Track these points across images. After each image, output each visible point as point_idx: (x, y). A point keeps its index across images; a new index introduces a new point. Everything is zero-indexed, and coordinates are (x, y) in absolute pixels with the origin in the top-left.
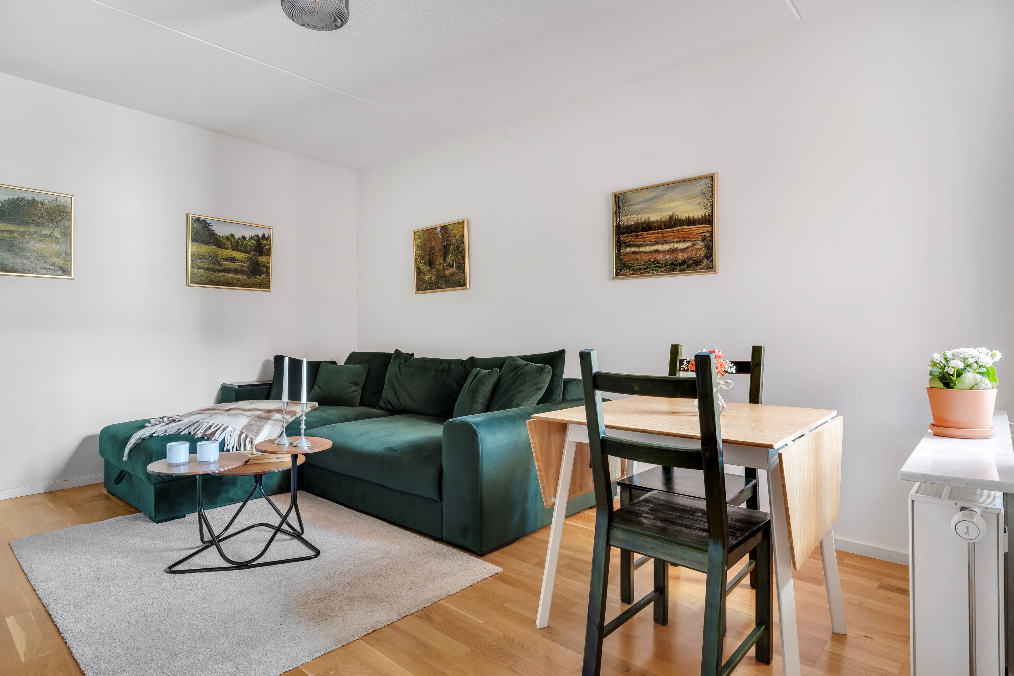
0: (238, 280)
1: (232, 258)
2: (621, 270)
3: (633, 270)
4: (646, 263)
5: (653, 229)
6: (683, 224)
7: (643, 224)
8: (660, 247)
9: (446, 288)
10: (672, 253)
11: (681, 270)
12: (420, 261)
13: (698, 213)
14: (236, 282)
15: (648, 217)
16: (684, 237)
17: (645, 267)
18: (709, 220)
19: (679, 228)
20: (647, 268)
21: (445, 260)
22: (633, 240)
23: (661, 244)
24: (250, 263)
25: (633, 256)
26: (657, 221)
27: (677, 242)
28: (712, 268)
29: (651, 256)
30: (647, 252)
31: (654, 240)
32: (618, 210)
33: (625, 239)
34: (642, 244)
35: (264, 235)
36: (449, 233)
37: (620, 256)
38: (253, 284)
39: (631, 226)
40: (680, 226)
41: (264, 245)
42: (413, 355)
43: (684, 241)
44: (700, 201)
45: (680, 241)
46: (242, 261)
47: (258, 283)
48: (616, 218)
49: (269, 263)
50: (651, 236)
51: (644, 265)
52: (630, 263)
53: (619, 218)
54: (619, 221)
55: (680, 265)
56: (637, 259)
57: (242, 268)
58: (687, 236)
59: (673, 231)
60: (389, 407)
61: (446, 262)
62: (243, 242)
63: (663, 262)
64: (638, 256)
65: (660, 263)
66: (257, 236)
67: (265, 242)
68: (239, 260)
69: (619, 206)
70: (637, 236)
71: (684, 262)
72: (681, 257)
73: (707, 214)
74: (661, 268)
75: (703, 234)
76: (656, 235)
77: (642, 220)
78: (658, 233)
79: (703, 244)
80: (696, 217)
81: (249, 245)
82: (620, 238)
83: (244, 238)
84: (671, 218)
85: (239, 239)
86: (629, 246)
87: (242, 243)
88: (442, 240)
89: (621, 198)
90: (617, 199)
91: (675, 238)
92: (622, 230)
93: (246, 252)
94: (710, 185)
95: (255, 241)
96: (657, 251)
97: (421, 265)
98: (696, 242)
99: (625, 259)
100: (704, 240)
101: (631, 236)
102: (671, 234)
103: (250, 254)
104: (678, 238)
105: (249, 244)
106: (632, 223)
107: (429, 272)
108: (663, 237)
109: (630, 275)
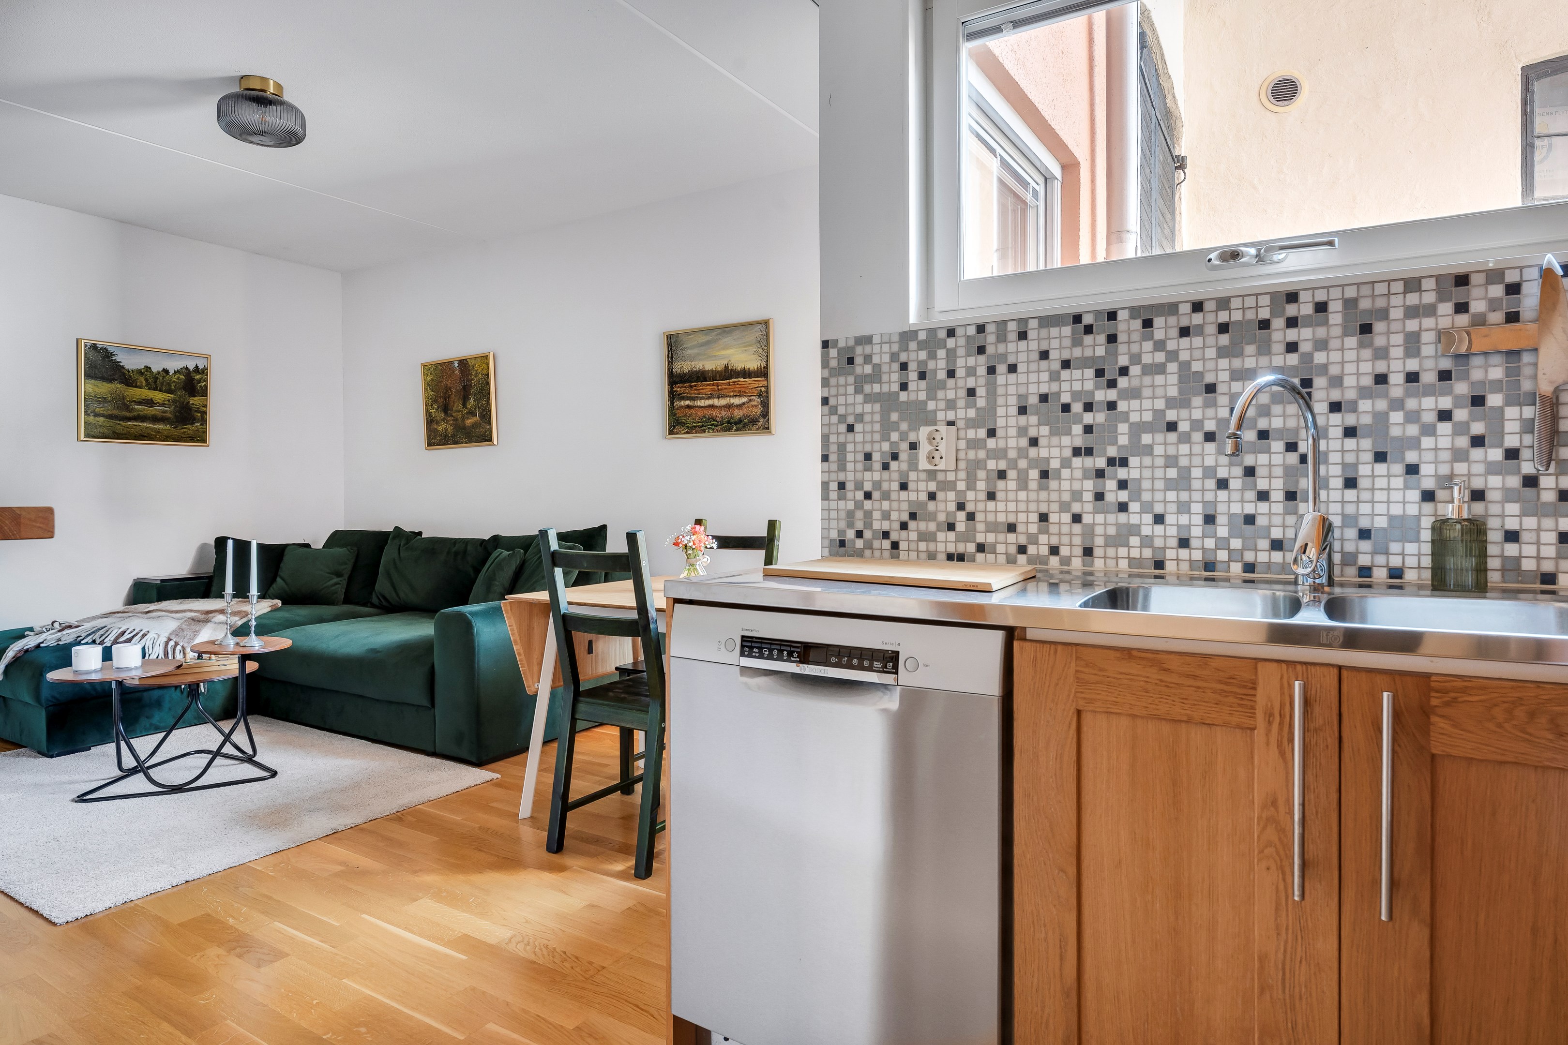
0: (158, 431)
1: (148, 400)
2: (674, 427)
3: (688, 427)
4: (701, 420)
5: (708, 380)
6: (739, 375)
7: (697, 372)
8: (716, 402)
9: (466, 443)
10: (727, 409)
11: (737, 430)
12: (432, 405)
13: (753, 364)
14: (154, 433)
15: (703, 365)
16: (740, 391)
17: (700, 424)
18: (763, 373)
19: (735, 380)
20: (703, 426)
21: (464, 405)
22: (687, 391)
23: (716, 398)
24: (176, 407)
25: (687, 410)
26: (712, 370)
27: (733, 396)
28: (768, 428)
29: (706, 412)
30: (702, 407)
31: (709, 393)
32: (670, 355)
34: (696, 397)
35: (197, 366)
36: (469, 370)
37: (674, 410)
38: (182, 437)
39: (685, 374)
40: (736, 378)
41: (197, 380)
42: (420, 533)
43: (740, 396)
44: (755, 350)
45: (736, 396)
46: (163, 405)
47: (188, 434)
48: (669, 365)
49: (205, 406)
50: (707, 388)
51: (699, 422)
52: (684, 420)
53: (672, 364)
55: (736, 423)
56: (691, 415)
57: (164, 415)
58: (743, 390)
59: (729, 383)
60: (384, 603)
61: (466, 408)
62: (164, 377)
63: (719, 419)
64: (693, 411)
65: (716, 421)
66: (187, 368)
67: (198, 377)
68: (158, 403)
69: (671, 349)
70: (691, 387)
71: (740, 421)
72: (738, 414)
73: (763, 366)
74: (717, 426)
75: (759, 389)
76: (711, 387)
77: (696, 368)
78: (713, 385)
79: (759, 400)
80: (751, 368)
81: (174, 382)
82: (673, 388)
83: (166, 371)
84: (726, 367)
85: (158, 373)
86: (683, 398)
87: (163, 379)
88: (460, 378)
89: (674, 340)
90: (669, 341)
91: (731, 392)
92: (675, 379)
93: (170, 391)
94: (765, 332)
95: (183, 375)
96: (712, 406)
97: (433, 411)
98: (752, 398)
99: (680, 414)
100: (760, 395)
101: (685, 387)
102: (727, 386)
103: (175, 395)
104: (734, 391)
105: (174, 379)
106: (685, 371)
107: (443, 420)
108: (718, 389)
109: (684, 433)
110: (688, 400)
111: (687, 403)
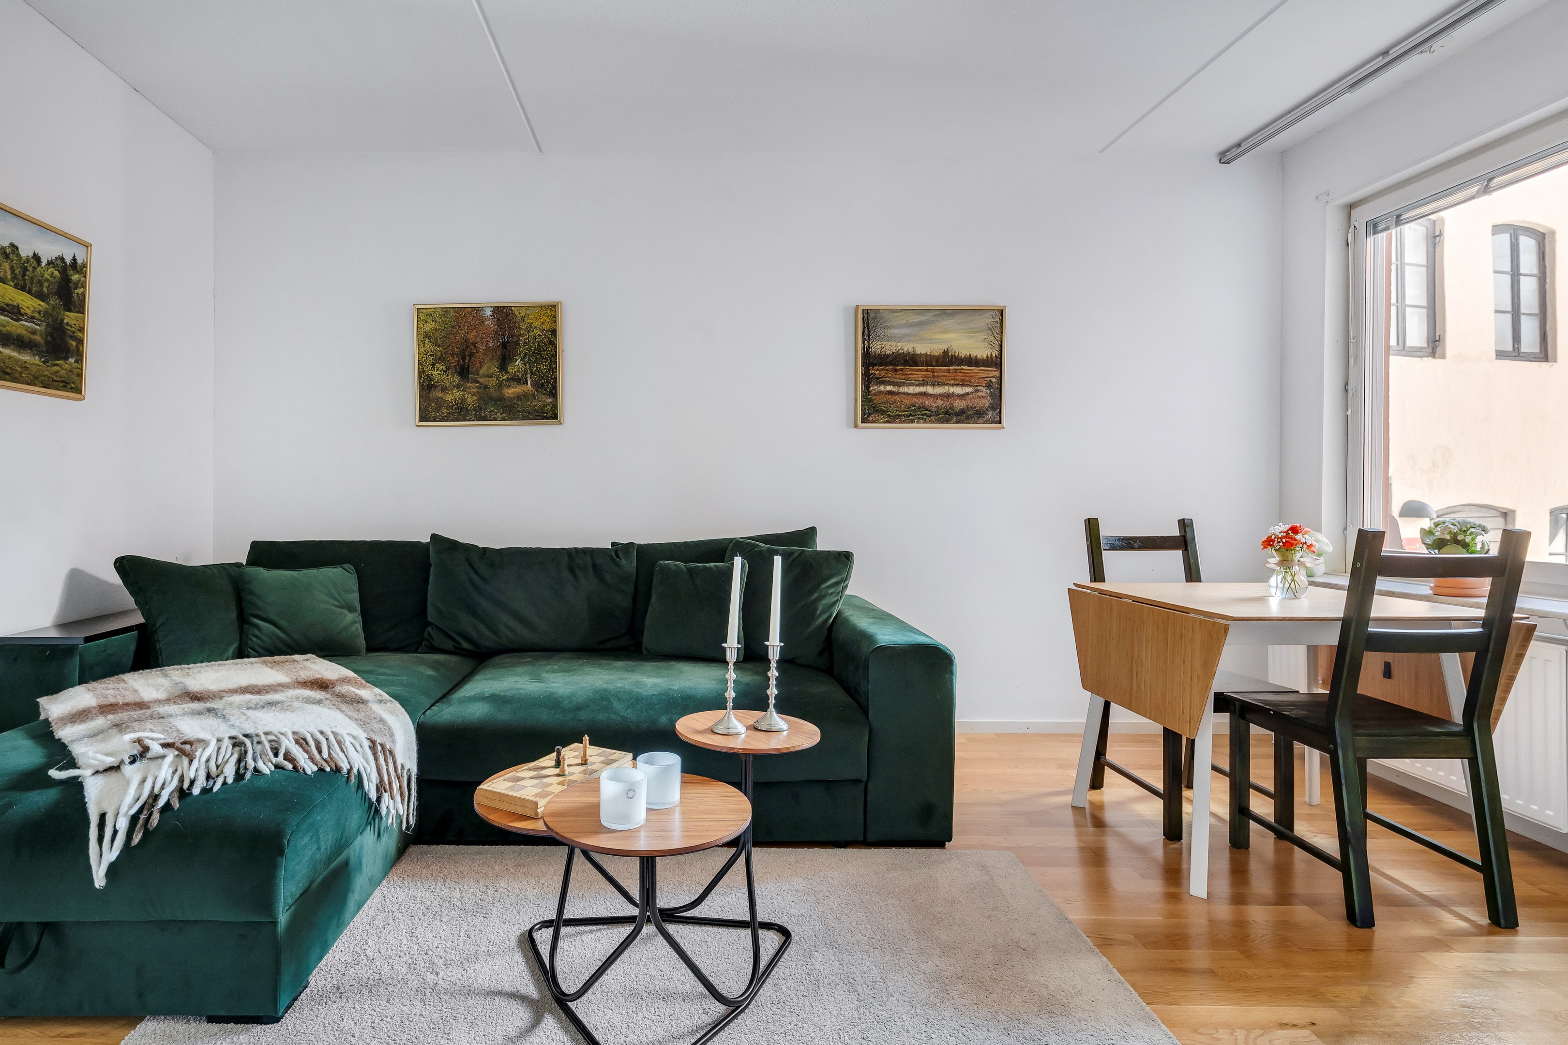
0: (25, 366)
1: (13, 306)
2: (869, 414)
3: (889, 416)
4: (909, 408)
5: (920, 364)
6: (962, 363)
7: (904, 355)
8: (930, 390)
9: (503, 419)
10: (946, 399)
11: (957, 422)
12: (433, 365)
13: (982, 351)
14: (19, 369)
15: (913, 348)
16: (963, 380)
17: (906, 413)
18: (997, 362)
19: (957, 367)
20: (911, 415)
21: (503, 367)
22: (890, 375)
23: (930, 385)
24: (48, 325)
25: (889, 397)
26: (926, 355)
27: (953, 385)
28: (999, 422)
29: (916, 400)
30: (910, 394)
31: (921, 379)
32: (866, 332)
33: (877, 372)
34: (902, 382)
35: (74, 259)
36: (515, 322)
37: (869, 395)
38: (53, 380)
39: (888, 356)
40: (958, 366)
41: (74, 284)
43: (963, 385)
44: (985, 337)
45: (957, 385)
46: (32, 319)
47: (61, 377)
48: (864, 343)
49: (82, 330)
50: (918, 373)
51: (905, 411)
52: (884, 407)
53: (869, 343)
54: (869, 347)
55: (956, 414)
56: (895, 402)
57: (32, 337)
58: (967, 379)
59: (949, 370)
61: (507, 372)
62: (34, 268)
63: (934, 409)
64: (897, 398)
65: (929, 411)
66: (62, 259)
67: (75, 277)
68: (26, 314)
69: (868, 326)
70: (896, 370)
71: (962, 412)
72: (959, 404)
73: (994, 355)
74: (930, 416)
75: (988, 379)
76: (923, 373)
77: (903, 350)
78: (927, 371)
79: (988, 391)
80: (979, 356)
81: (47, 280)
82: (869, 370)
83: (37, 258)
84: (946, 353)
85: (28, 260)
86: (884, 383)
87: (33, 272)
88: (497, 332)
89: (872, 315)
90: (866, 316)
91: (950, 380)
92: (872, 360)
93: (40, 296)
94: (998, 320)
95: (58, 270)
96: (925, 394)
97: (435, 373)
98: (979, 388)
99: (877, 400)
100: (989, 386)
101: (887, 370)
102: (946, 374)
103: (48, 304)
104: (955, 380)
105: (46, 276)
106: (888, 352)
107: (458, 387)
108: (934, 376)
109: (883, 422)
110: (890, 385)
111: (889, 388)
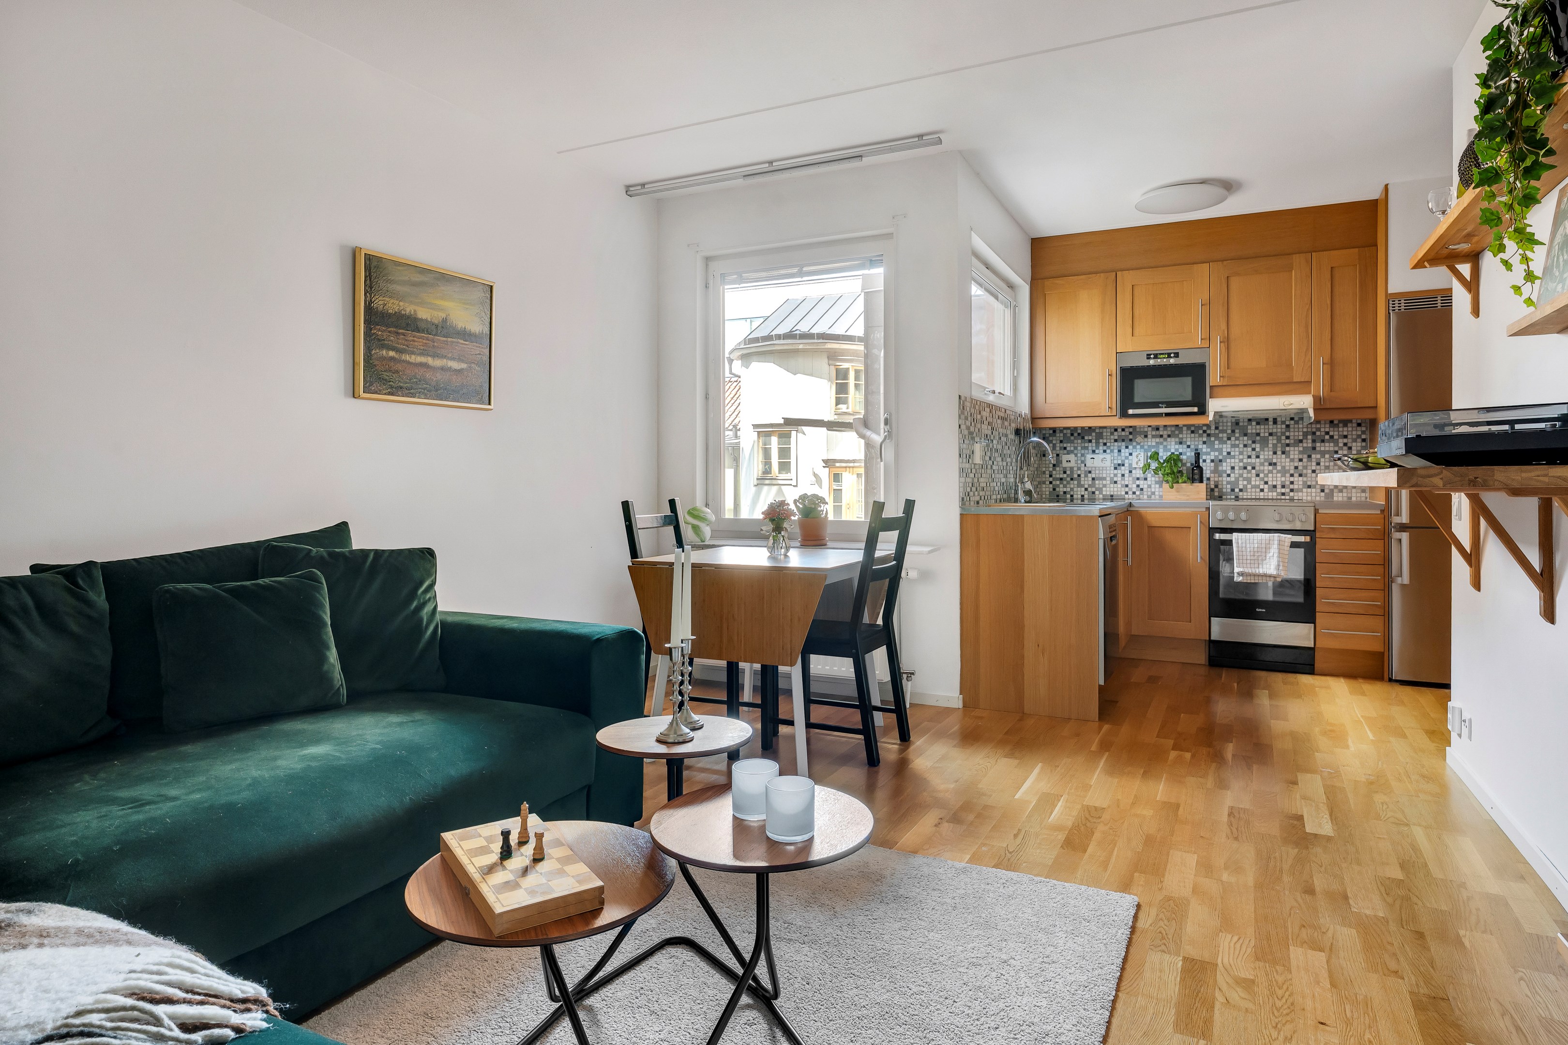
2: (371, 381)
3: (391, 387)
4: (410, 380)
5: (421, 331)
6: (459, 335)
7: (409, 317)
8: (430, 361)
10: (444, 373)
11: (453, 400)
13: (474, 325)
15: (415, 311)
16: (459, 354)
17: (408, 385)
18: (486, 340)
19: (454, 340)
20: (411, 387)
22: (392, 339)
23: (430, 356)
25: (391, 364)
26: (426, 320)
27: (450, 359)
28: (487, 405)
29: (417, 371)
30: (412, 363)
31: (422, 348)
32: (369, 283)
33: (380, 333)
34: (405, 349)
37: (371, 359)
39: (390, 315)
40: (455, 338)
43: (458, 360)
44: (477, 312)
45: (453, 359)
48: (366, 295)
50: (419, 341)
51: (407, 383)
52: (387, 376)
53: (371, 296)
54: (371, 300)
55: (452, 391)
56: (396, 371)
58: (462, 353)
59: (447, 341)
63: (433, 383)
64: (399, 366)
65: (430, 385)
69: (372, 275)
70: (398, 334)
71: (458, 389)
72: (456, 380)
73: (485, 331)
74: (430, 391)
75: (480, 357)
76: (424, 341)
77: (405, 311)
78: (427, 339)
79: (481, 370)
80: (473, 331)
82: (372, 329)
84: (445, 321)
86: (386, 347)
89: (374, 264)
90: (368, 263)
91: (448, 352)
92: (374, 317)
94: (488, 296)
96: (425, 366)
98: (473, 365)
99: (379, 366)
100: (481, 364)
101: (390, 332)
102: (444, 345)
104: (452, 353)
106: (391, 311)
108: (433, 346)
109: (386, 394)
110: (392, 350)
111: (391, 354)
